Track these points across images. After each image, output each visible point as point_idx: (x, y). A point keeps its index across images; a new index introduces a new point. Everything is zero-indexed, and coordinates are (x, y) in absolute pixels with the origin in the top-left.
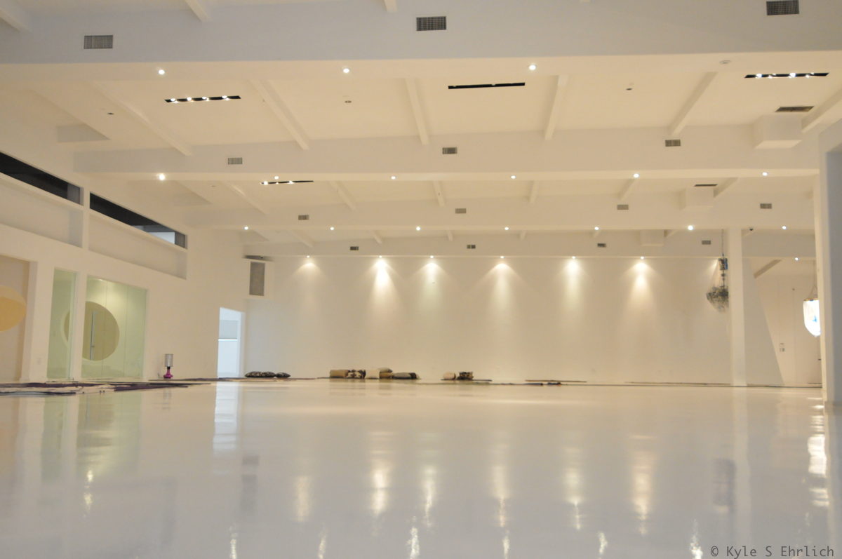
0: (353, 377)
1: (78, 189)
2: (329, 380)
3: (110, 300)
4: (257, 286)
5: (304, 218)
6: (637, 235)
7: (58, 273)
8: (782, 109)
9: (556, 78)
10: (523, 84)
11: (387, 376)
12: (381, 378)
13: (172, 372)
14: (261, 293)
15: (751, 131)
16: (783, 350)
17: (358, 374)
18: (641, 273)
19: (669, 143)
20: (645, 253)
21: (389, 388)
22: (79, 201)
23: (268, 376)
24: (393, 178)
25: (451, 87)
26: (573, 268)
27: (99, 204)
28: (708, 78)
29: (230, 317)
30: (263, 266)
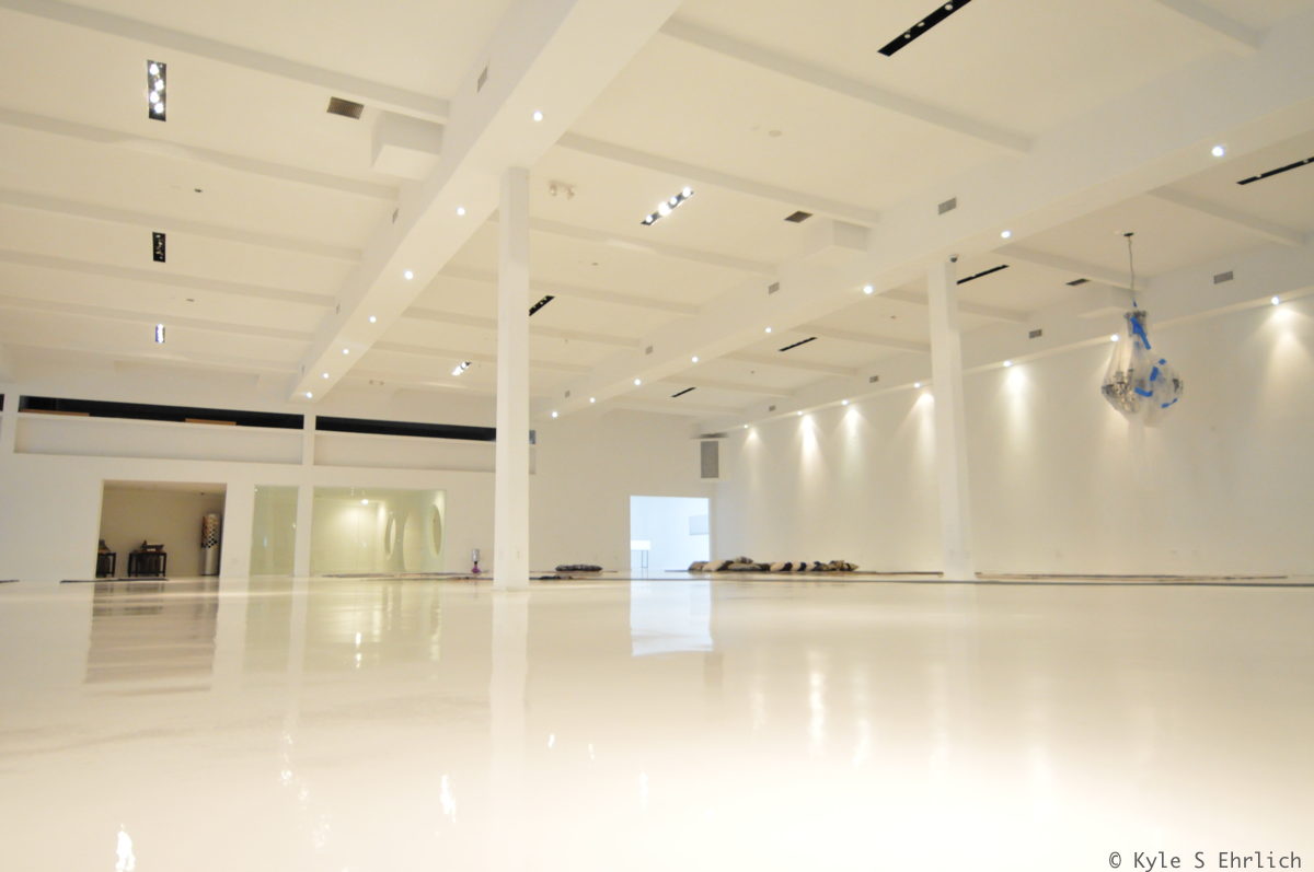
7: (262, 487)
14: (715, 474)
26: (1016, 382)
30: (716, 444)
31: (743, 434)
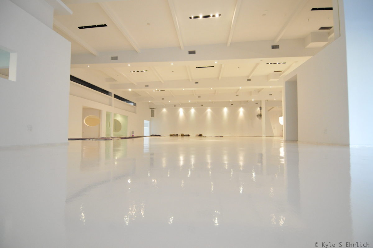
0: (175, 136)
1: (111, 93)
2: (169, 137)
3: (119, 118)
4: (152, 115)
5: (163, 99)
6: (240, 102)
7: (107, 112)
8: (275, 72)
9: (221, 65)
10: (214, 67)
11: (183, 135)
12: (181, 136)
13: (134, 135)
14: (154, 117)
15: (268, 77)
16: (274, 128)
17: (176, 135)
18: (241, 111)
19: (248, 80)
20: (242, 106)
21: (183, 138)
22: (111, 96)
23: (156, 135)
24: (183, 89)
25: (197, 68)
26: (225, 110)
27: (116, 96)
28: (257, 64)
29: (146, 122)
30: (154, 110)
31: (162, 109)
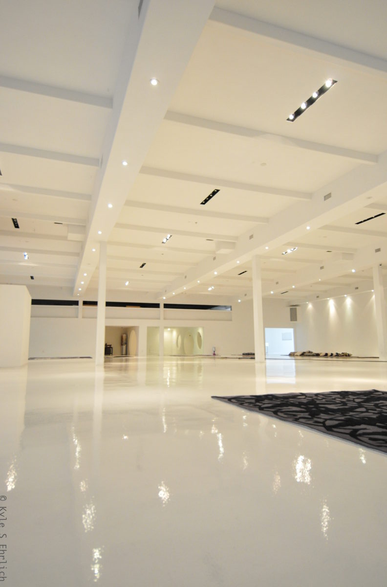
7: (149, 327)
13: (215, 353)
14: (296, 320)
30: (296, 309)
31: (306, 305)
